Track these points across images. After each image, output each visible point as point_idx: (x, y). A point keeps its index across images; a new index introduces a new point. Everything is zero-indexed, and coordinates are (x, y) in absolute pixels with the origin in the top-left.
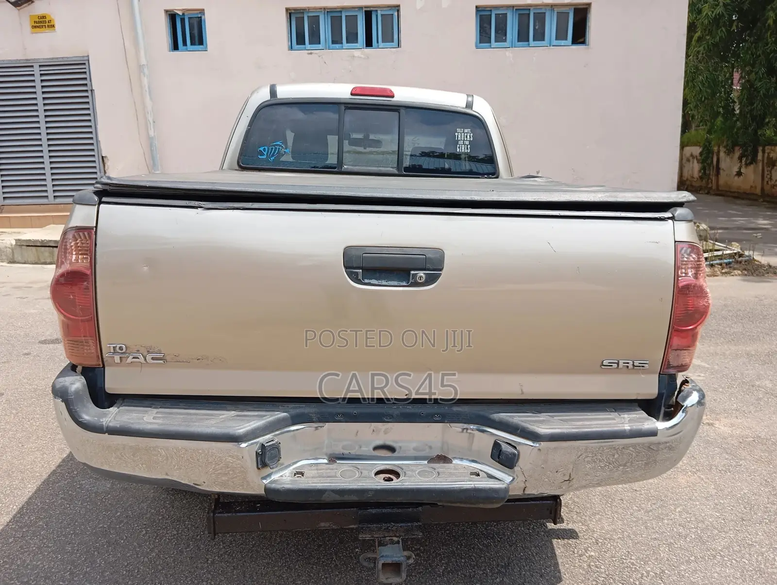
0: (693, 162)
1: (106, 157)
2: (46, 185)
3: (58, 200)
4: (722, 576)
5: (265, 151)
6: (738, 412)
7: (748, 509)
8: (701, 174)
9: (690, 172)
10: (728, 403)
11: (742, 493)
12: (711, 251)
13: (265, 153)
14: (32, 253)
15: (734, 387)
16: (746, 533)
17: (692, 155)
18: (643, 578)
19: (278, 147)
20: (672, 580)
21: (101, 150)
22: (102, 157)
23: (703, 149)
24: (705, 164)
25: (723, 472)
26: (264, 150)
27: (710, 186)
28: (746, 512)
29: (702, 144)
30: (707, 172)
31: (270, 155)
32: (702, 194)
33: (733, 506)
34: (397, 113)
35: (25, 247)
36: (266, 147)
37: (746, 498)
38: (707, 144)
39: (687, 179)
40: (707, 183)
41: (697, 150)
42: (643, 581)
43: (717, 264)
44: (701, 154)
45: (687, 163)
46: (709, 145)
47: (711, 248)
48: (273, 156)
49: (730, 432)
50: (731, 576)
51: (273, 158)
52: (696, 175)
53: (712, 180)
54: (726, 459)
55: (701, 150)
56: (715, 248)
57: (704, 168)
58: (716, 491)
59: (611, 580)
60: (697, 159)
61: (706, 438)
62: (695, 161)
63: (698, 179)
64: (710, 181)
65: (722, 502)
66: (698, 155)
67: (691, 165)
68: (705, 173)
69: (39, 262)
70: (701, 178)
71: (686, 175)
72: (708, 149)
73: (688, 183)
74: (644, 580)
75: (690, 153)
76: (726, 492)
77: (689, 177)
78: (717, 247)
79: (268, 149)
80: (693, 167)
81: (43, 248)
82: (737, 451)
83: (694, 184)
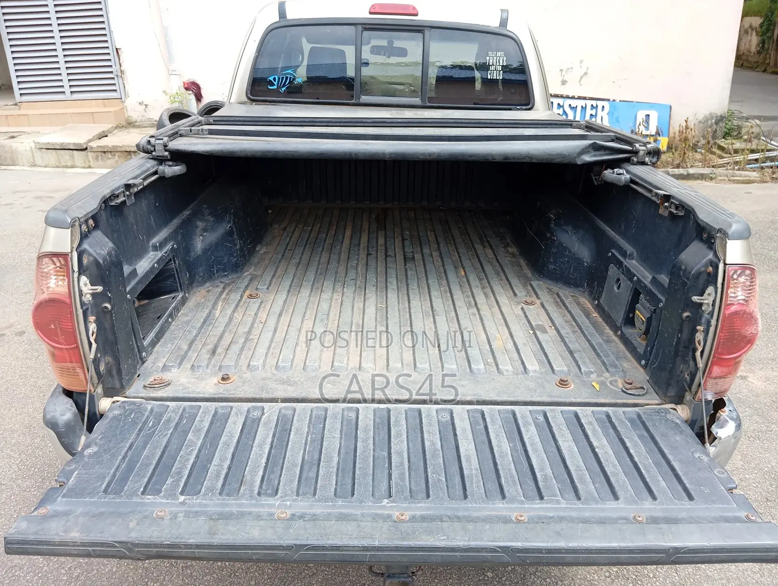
0: (751, 35)
1: (119, 49)
2: (62, 80)
3: (76, 96)
4: (739, 570)
5: (275, 81)
6: (774, 363)
7: (774, 486)
8: (759, 49)
9: (748, 46)
10: (765, 351)
11: (769, 466)
12: (762, 151)
13: (276, 83)
14: (52, 156)
15: (773, 329)
16: (769, 517)
17: (751, 26)
18: (658, 569)
19: (289, 76)
20: (687, 572)
21: (115, 41)
22: (117, 49)
23: (765, 19)
24: (765, 37)
25: (752, 439)
26: (274, 79)
27: (767, 62)
28: (772, 491)
29: (763, 14)
30: (766, 46)
31: (281, 85)
32: (758, 71)
33: (759, 483)
34: (421, 35)
35: (45, 150)
36: (276, 76)
37: (774, 472)
38: (769, 14)
39: (743, 54)
40: (765, 59)
41: (756, 21)
42: (657, 573)
43: (767, 167)
44: (761, 26)
45: (746, 35)
46: (772, 15)
47: (763, 147)
48: (284, 85)
49: (764, 387)
50: (749, 570)
51: (284, 88)
52: (753, 49)
53: (770, 55)
54: (757, 423)
55: (761, 21)
56: (768, 148)
57: (763, 42)
58: (742, 463)
59: (625, 571)
60: (756, 31)
61: (738, 395)
62: (754, 34)
63: (754, 53)
64: (768, 56)
65: (748, 477)
66: (758, 26)
67: (749, 38)
68: (763, 47)
69: (59, 165)
70: (759, 52)
71: (742, 48)
72: (770, 20)
73: (744, 57)
74: (659, 572)
75: (749, 25)
76: (753, 465)
77: (745, 52)
78: (770, 147)
79: (279, 79)
80: (750, 41)
81: (63, 151)
82: (768, 413)
83: (750, 59)
